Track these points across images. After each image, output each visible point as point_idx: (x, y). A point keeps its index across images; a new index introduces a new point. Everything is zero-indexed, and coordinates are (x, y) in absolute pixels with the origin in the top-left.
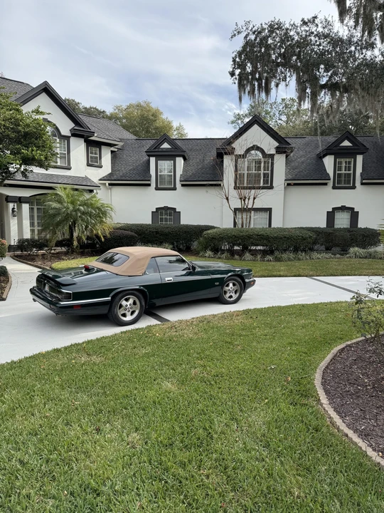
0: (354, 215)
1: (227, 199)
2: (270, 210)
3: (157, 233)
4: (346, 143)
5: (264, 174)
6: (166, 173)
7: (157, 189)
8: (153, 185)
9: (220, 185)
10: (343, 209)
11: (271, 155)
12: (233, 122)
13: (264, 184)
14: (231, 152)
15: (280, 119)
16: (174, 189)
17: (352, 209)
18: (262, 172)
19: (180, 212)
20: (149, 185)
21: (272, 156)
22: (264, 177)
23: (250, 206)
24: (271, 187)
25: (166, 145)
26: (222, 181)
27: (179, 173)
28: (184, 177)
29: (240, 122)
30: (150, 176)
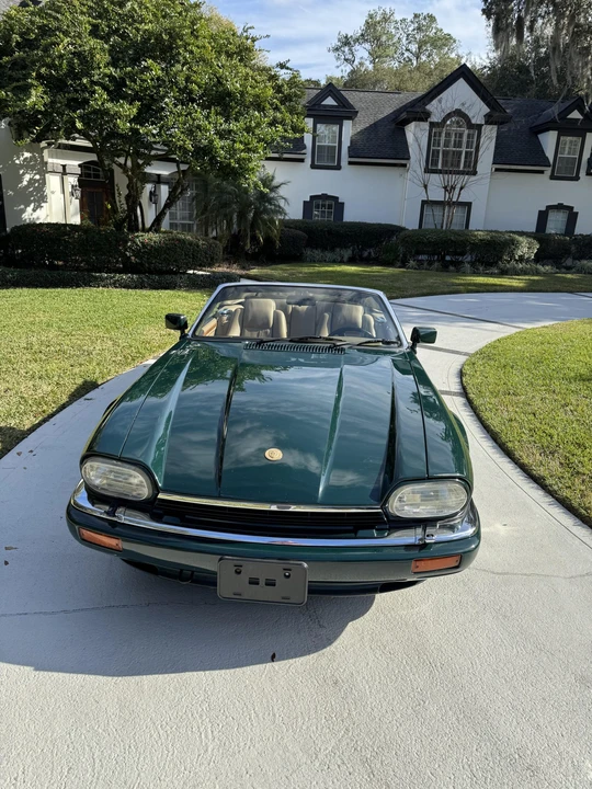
0: (572, 217)
1: (426, 187)
2: (469, 205)
3: (330, 232)
4: (576, 115)
5: (466, 152)
6: (326, 143)
7: (313, 166)
8: (308, 161)
9: (405, 165)
10: (560, 207)
11: (478, 125)
12: (337, 49)
13: (465, 166)
14: (424, 116)
15: (407, 50)
16: (338, 167)
17: (570, 208)
18: (464, 150)
19: (343, 204)
20: (302, 160)
21: (479, 127)
22: (466, 157)
23: (454, 200)
24: (474, 173)
25: (330, 101)
26: (408, 159)
27: (346, 143)
28: (354, 151)
29: (346, 49)
30: (305, 148)
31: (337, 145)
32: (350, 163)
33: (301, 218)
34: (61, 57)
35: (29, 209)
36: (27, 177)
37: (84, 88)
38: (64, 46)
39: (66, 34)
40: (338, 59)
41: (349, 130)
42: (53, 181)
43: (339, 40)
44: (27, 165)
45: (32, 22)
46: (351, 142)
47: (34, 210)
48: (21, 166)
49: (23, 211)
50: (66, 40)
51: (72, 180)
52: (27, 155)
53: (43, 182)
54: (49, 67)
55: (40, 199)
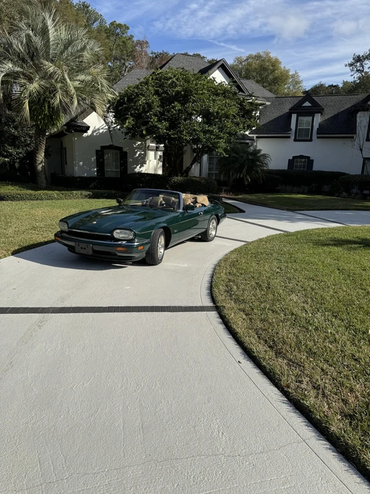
1: (361, 150)
6: (304, 127)
7: (295, 140)
8: (293, 137)
9: (353, 137)
12: (351, 65)
16: (311, 140)
19: (313, 160)
20: (289, 137)
25: (307, 104)
26: (355, 133)
27: (316, 126)
28: (320, 131)
29: (358, 64)
30: (291, 130)
31: (310, 128)
32: (318, 138)
33: (286, 169)
34: (140, 105)
35: (138, 167)
36: (138, 153)
37: (148, 117)
38: (142, 100)
39: (143, 96)
40: (352, 70)
41: (318, 119)
42: (151, 154)
43: (354, 59)
44: (139, 148)
45: (134, 91)
46: (320, 125)
47: (140, 167)
48: (136, 148)
49: (136, 168)
50: (144, 98)
51: (160, 153)
52: (139, 143)
53: (145, 155)
54: (135, 109)
55: (143, 163)
